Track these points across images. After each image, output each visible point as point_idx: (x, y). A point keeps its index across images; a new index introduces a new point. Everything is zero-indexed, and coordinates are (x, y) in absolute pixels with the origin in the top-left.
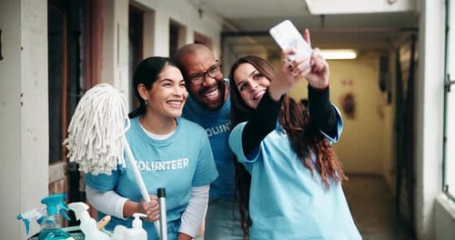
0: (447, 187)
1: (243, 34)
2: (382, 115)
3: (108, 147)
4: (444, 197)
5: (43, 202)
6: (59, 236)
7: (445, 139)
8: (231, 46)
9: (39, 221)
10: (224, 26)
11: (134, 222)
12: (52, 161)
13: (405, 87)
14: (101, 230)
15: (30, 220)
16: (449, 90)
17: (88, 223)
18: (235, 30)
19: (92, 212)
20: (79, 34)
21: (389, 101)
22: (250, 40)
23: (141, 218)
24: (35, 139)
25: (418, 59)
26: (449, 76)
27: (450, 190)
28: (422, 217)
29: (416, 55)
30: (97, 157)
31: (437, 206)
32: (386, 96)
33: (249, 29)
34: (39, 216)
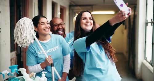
0: (146, 58)
1: (77, 6)
2: (123, 33)
3: (26, 36)
4: (145, 61)
5: (9, 68)
6: (15, 80)
7: (146, 42)
8: (73, 10)
9: (8, 75)
10: (70, 3)
11: (42, 75)
12: (11, 51)
13: (132, 24)
14: (30, 78)
15: (5, 74)
16: (147, 25)
17: (26, 75)
18: (74, 4)
19: (27, 72)
20: (20, 6)
21: (126, 28)
22: (79, 8)
23: (45, 73)
24: (6, 44)
25: (137, 15)
26: (147, 20)
27: (147, 59)
28: (138, 68)
29: (136, 13)
30: (23, 40)
31: (143, 64)
32: (124, 26)
33: (79, 4)
34: (8, 72)
